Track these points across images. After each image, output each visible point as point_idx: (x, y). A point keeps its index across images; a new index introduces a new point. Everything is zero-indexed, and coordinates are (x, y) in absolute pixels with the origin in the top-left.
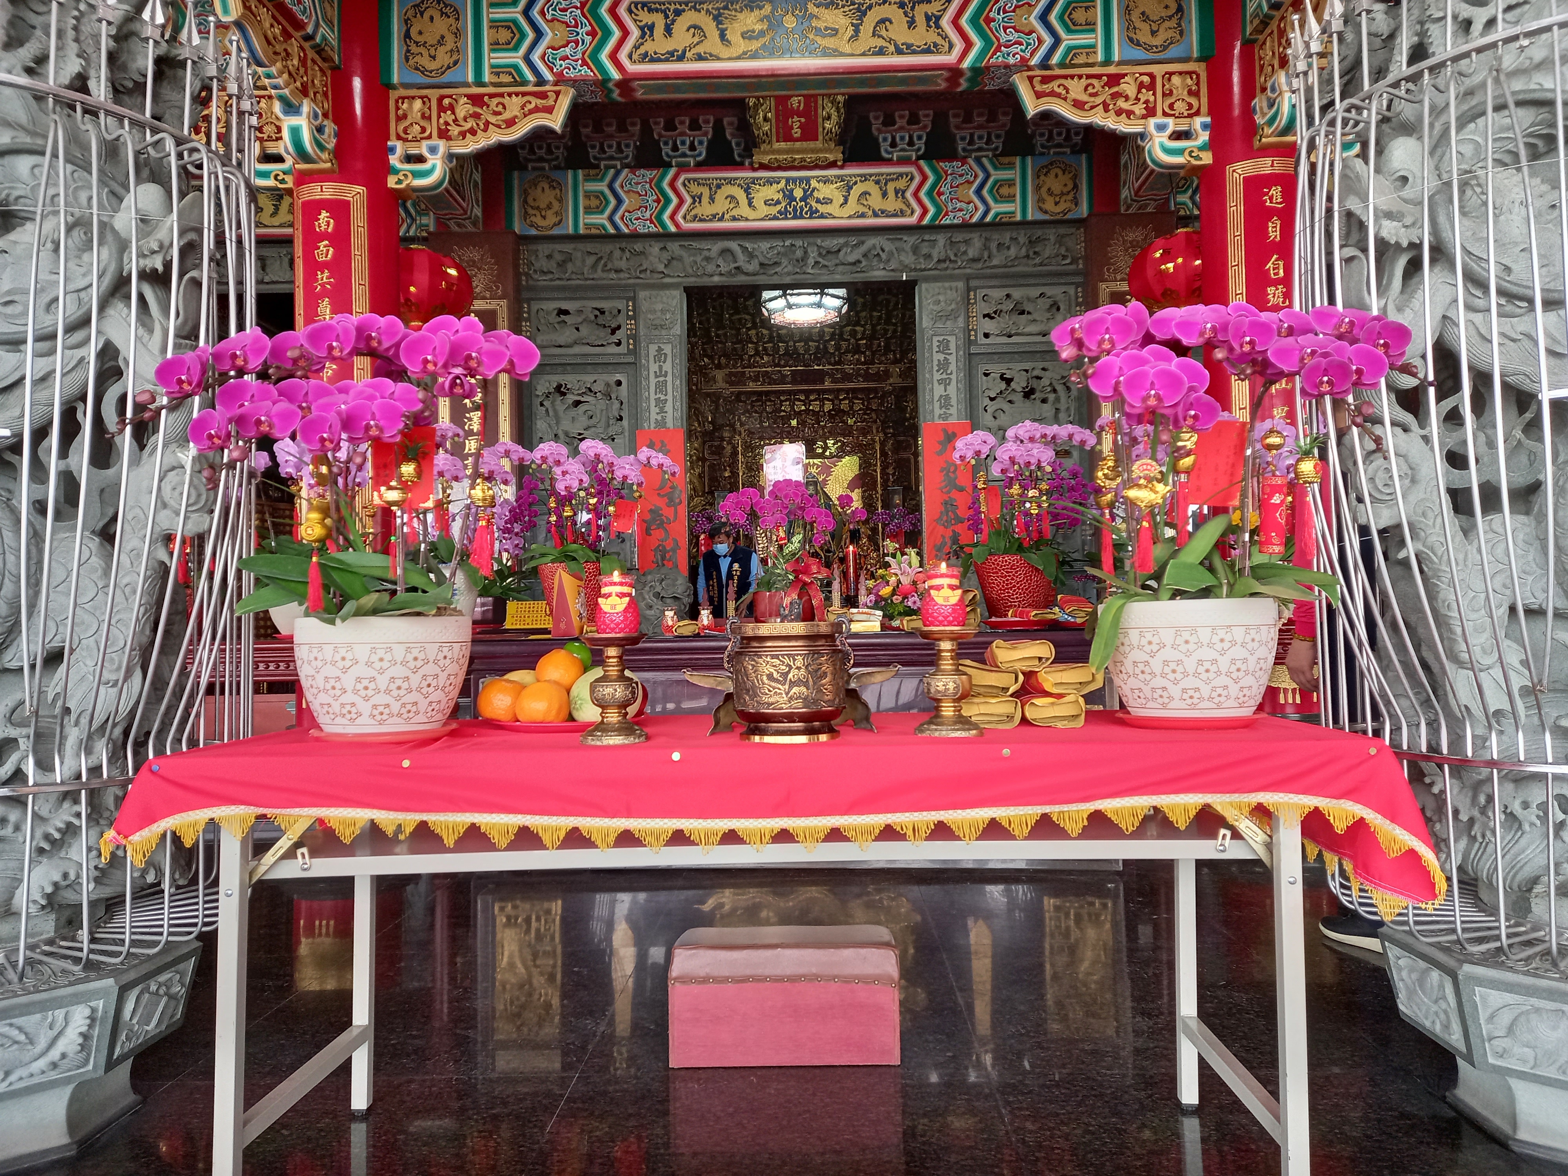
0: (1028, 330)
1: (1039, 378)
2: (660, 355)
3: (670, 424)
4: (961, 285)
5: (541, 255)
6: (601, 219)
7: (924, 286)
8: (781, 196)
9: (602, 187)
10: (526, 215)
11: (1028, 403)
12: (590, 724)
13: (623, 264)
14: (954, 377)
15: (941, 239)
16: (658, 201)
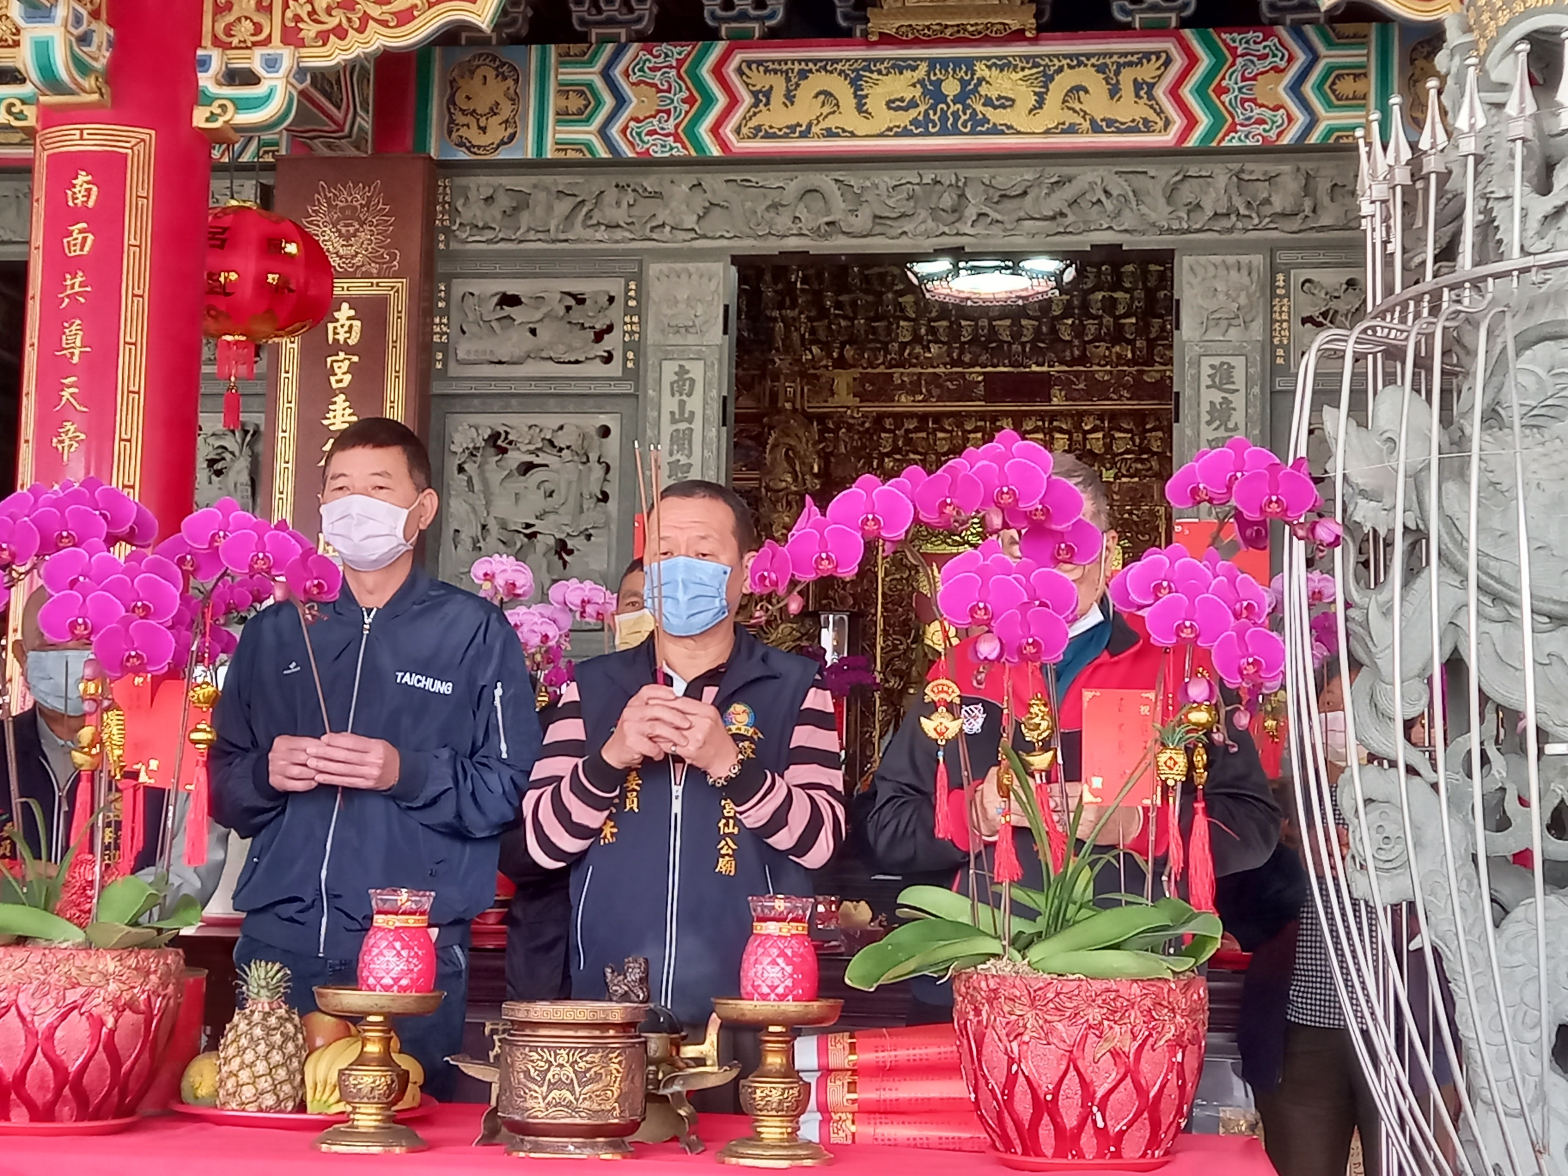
2: (683, 384)
4: (1259, 260)
5: (472, 195)
6: (586, 133)
7: (1187, 261)
8: (918, 92)
9: (591, 74)
10: (451, 126)
13: (621, 214)
15: (1221, 175)
16: (690, 101)
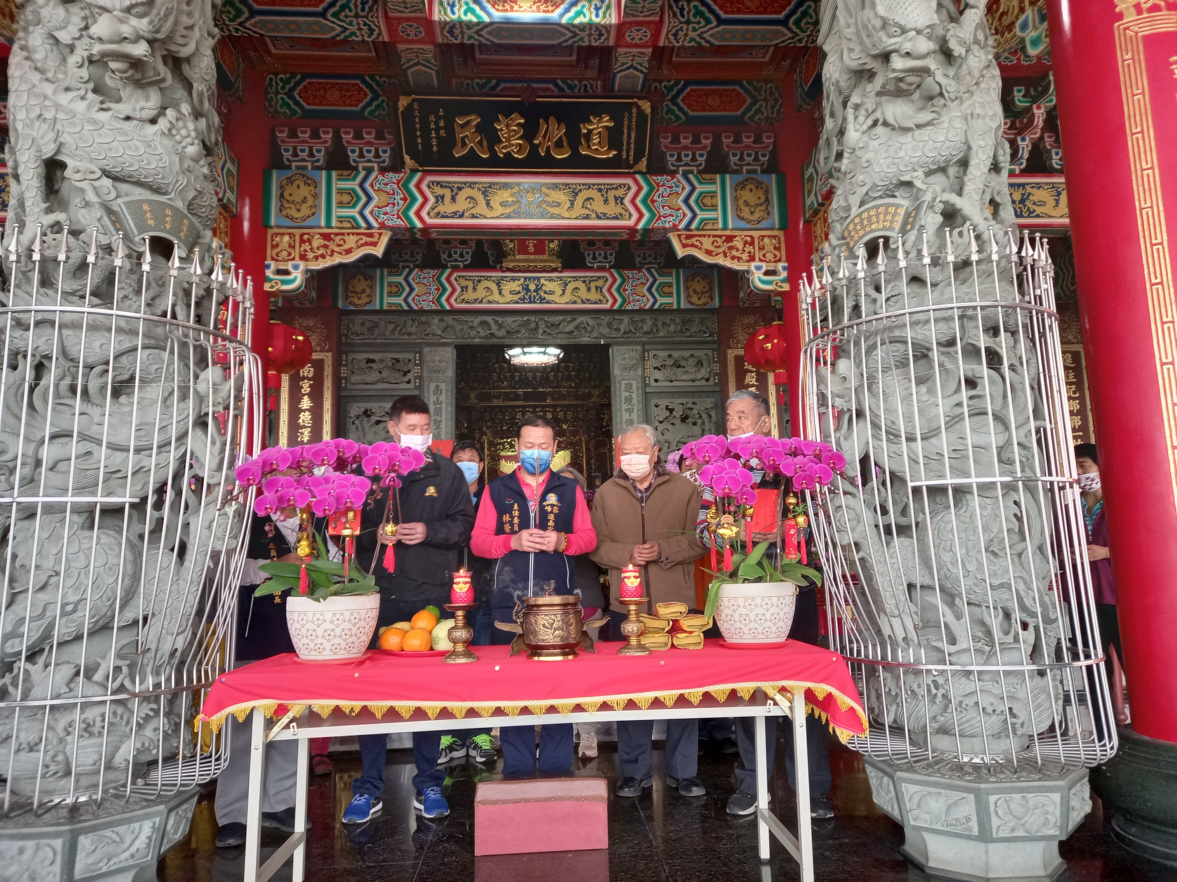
0: (684, 377)
1: (691, 409)
2: (438, 391)
3: (443, 437)
4: (639, 348)
5: (356, 323)
6: (399, 300)
7: (615, 348)
8: (520, 288)
9: (400, 279)
10: (347, 297)
11: (684, 425)
12: (447, 652)
13: (413, 330)
14: (635, 407)
15: (626, 319)
16: (438, 289)
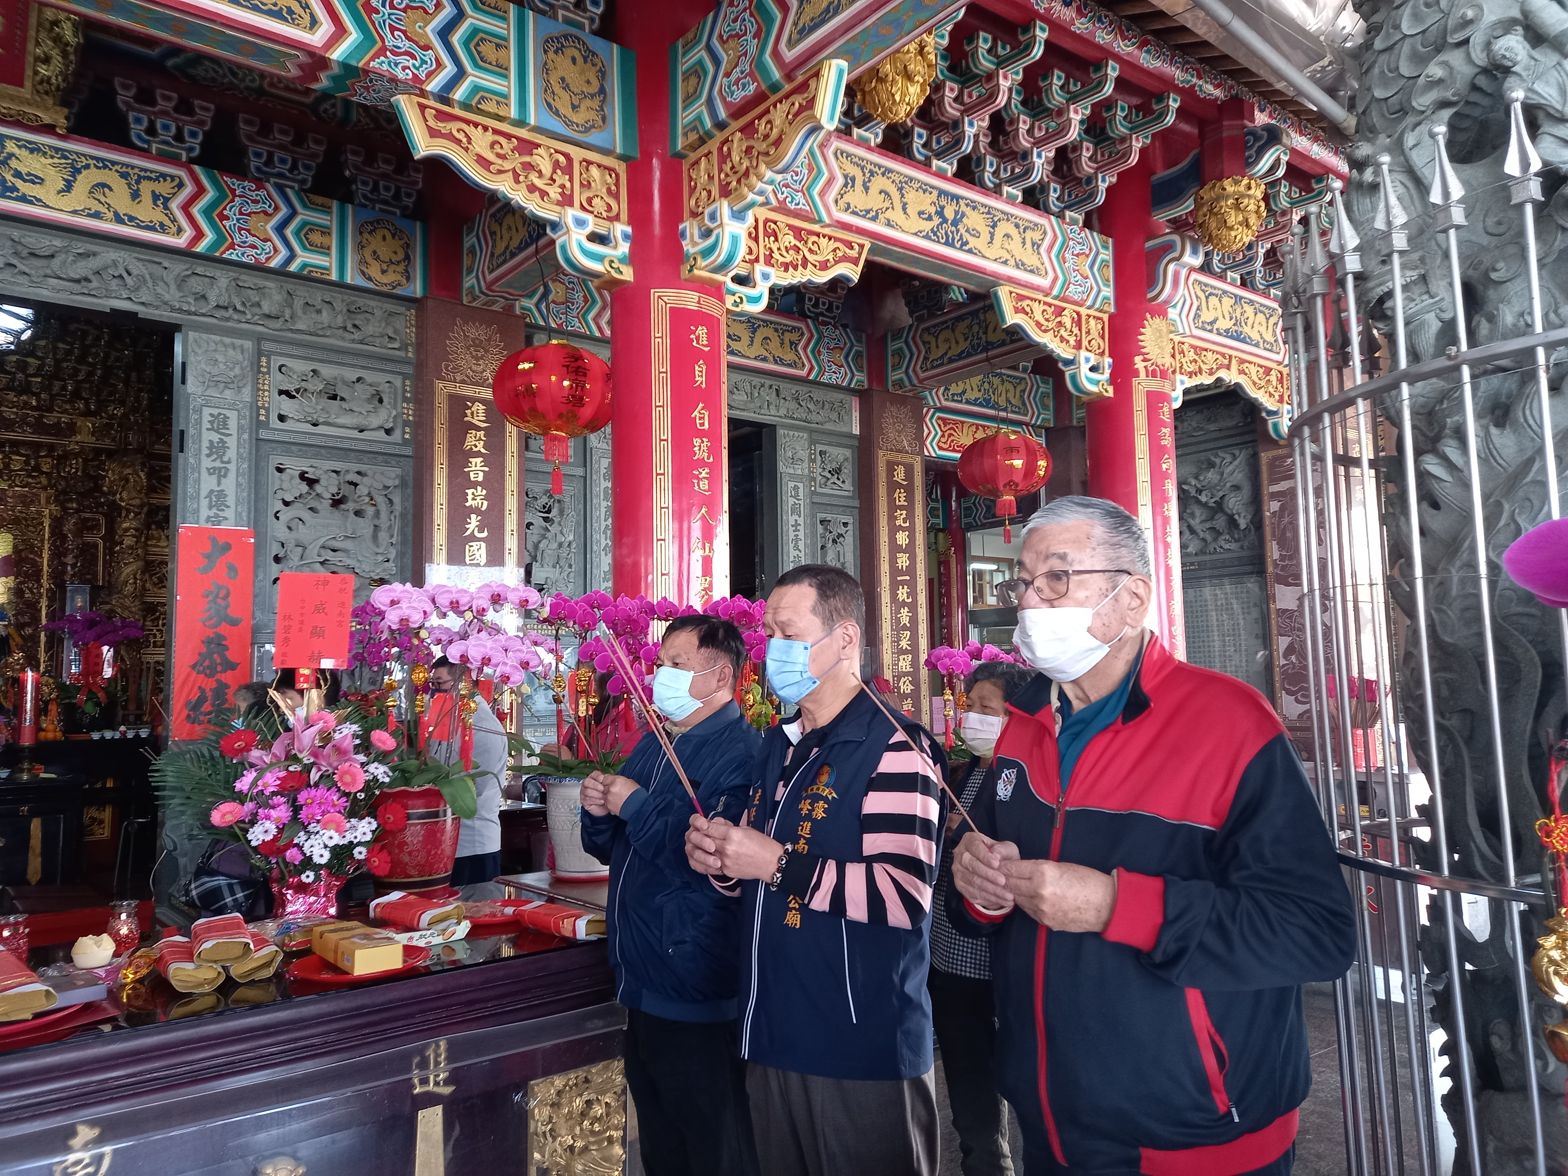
0: (342, 420)
1: (355, 484)
4: (248, 344)
7: (190, 335)
11: (338, 514)
14: (232, 467)
15: (223, 278)
